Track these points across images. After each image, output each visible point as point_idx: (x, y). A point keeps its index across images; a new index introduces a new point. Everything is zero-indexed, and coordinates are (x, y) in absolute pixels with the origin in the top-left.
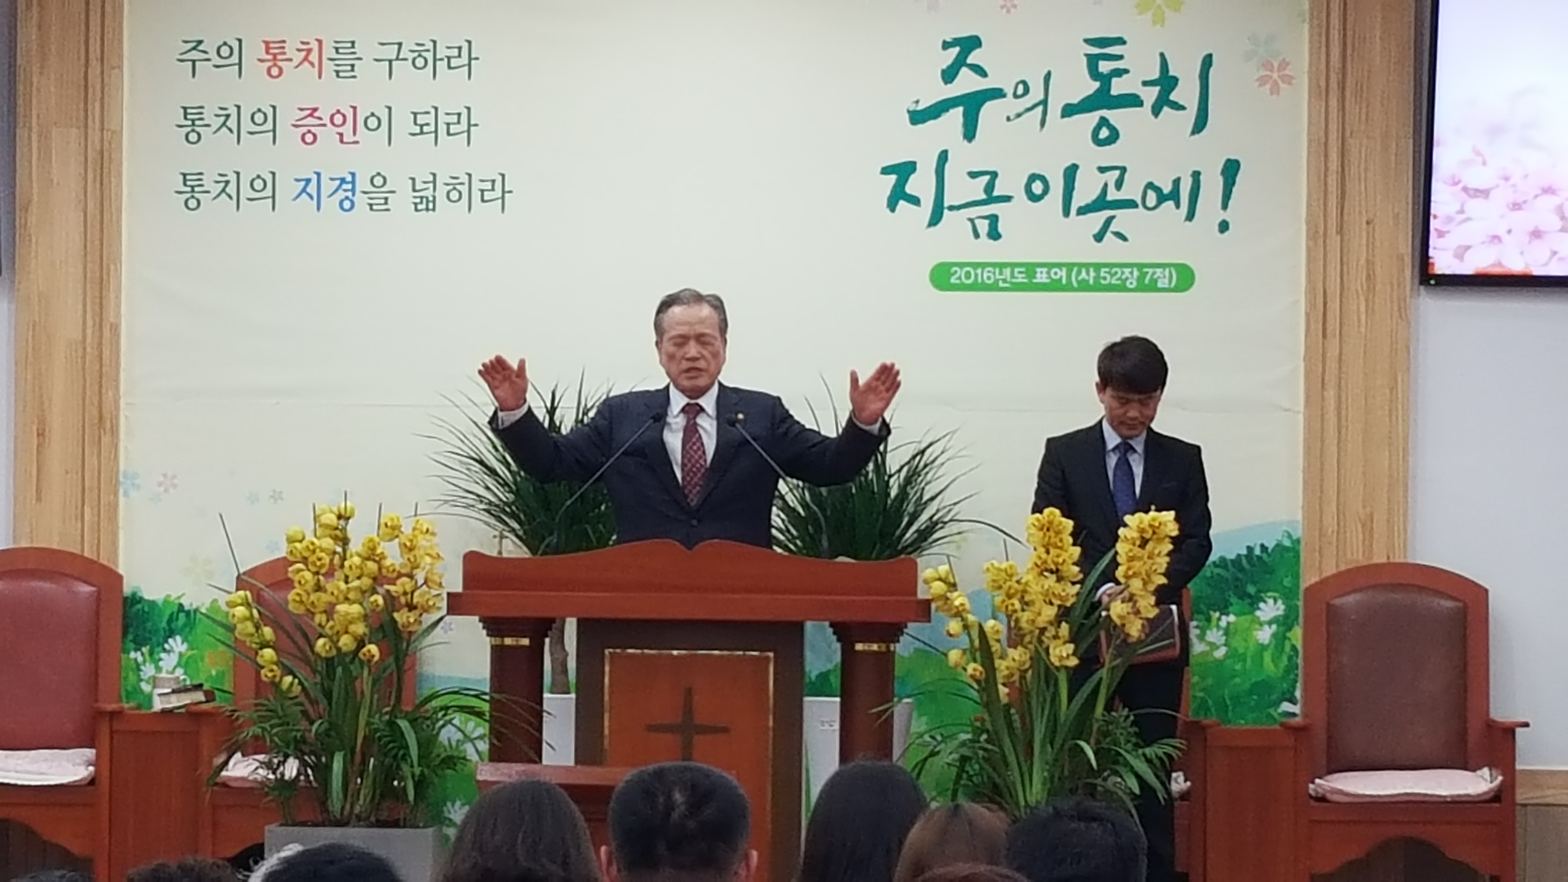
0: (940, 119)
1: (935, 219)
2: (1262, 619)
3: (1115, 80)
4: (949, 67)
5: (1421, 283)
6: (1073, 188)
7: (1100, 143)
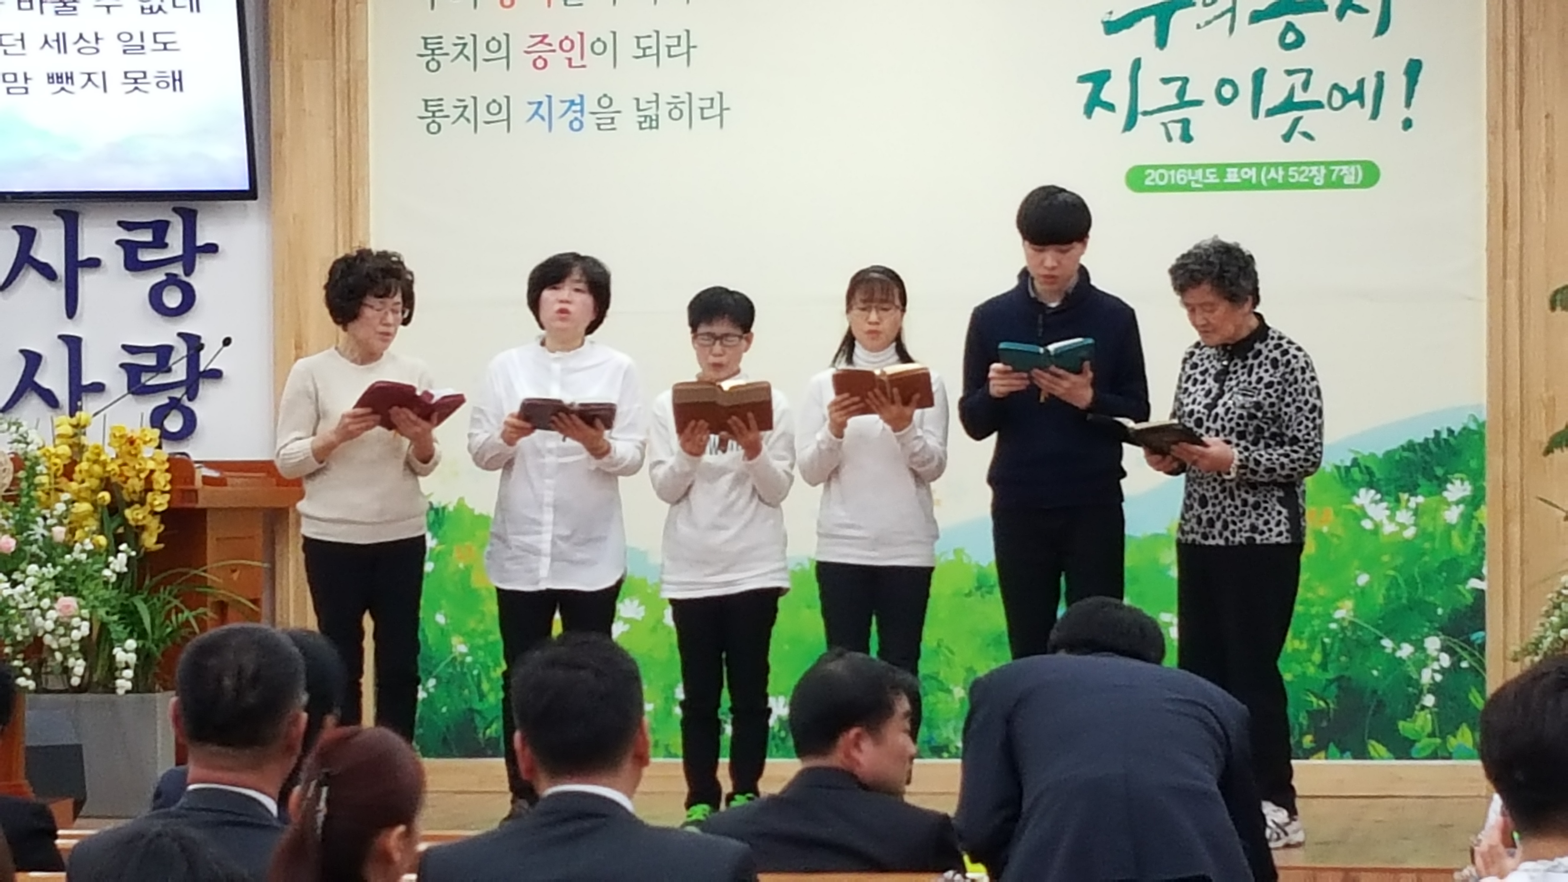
0: (1132, 29)
1: (1130, 123)
2: (1449, 499)
6: (1261, 91)
7: (1287, 47)
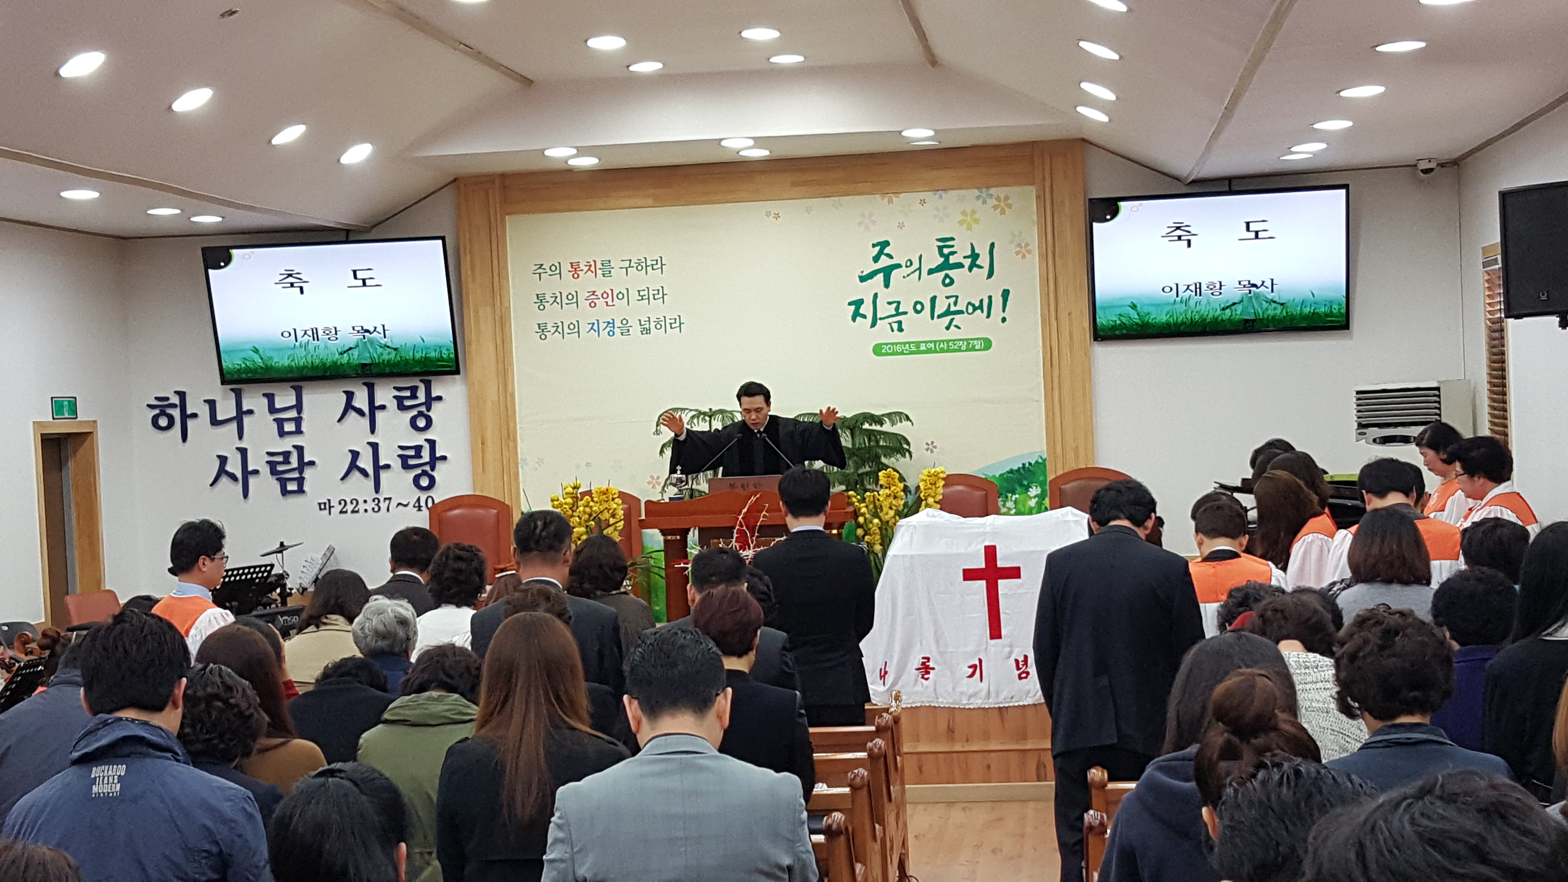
0: (873, 279)
1: (873, 324)
2: (1031, 496)
3: (951, 257)
4: (876, 256)
5: (1094, 340)
6: (935, 307)
7: (945, 285)
